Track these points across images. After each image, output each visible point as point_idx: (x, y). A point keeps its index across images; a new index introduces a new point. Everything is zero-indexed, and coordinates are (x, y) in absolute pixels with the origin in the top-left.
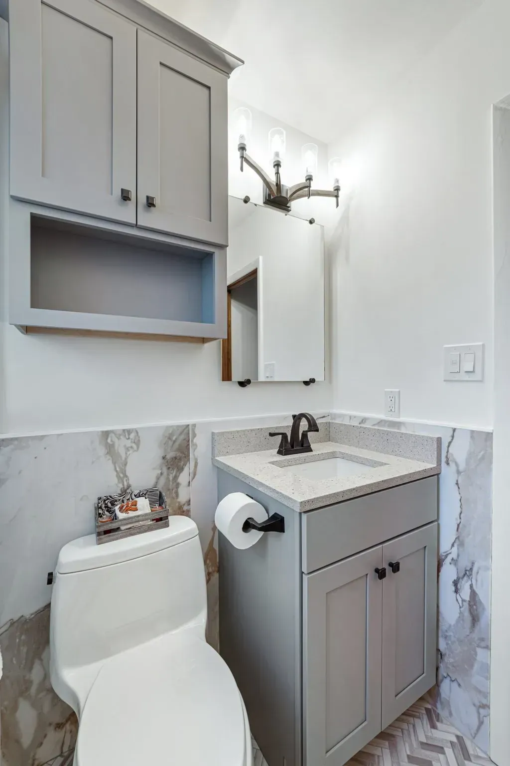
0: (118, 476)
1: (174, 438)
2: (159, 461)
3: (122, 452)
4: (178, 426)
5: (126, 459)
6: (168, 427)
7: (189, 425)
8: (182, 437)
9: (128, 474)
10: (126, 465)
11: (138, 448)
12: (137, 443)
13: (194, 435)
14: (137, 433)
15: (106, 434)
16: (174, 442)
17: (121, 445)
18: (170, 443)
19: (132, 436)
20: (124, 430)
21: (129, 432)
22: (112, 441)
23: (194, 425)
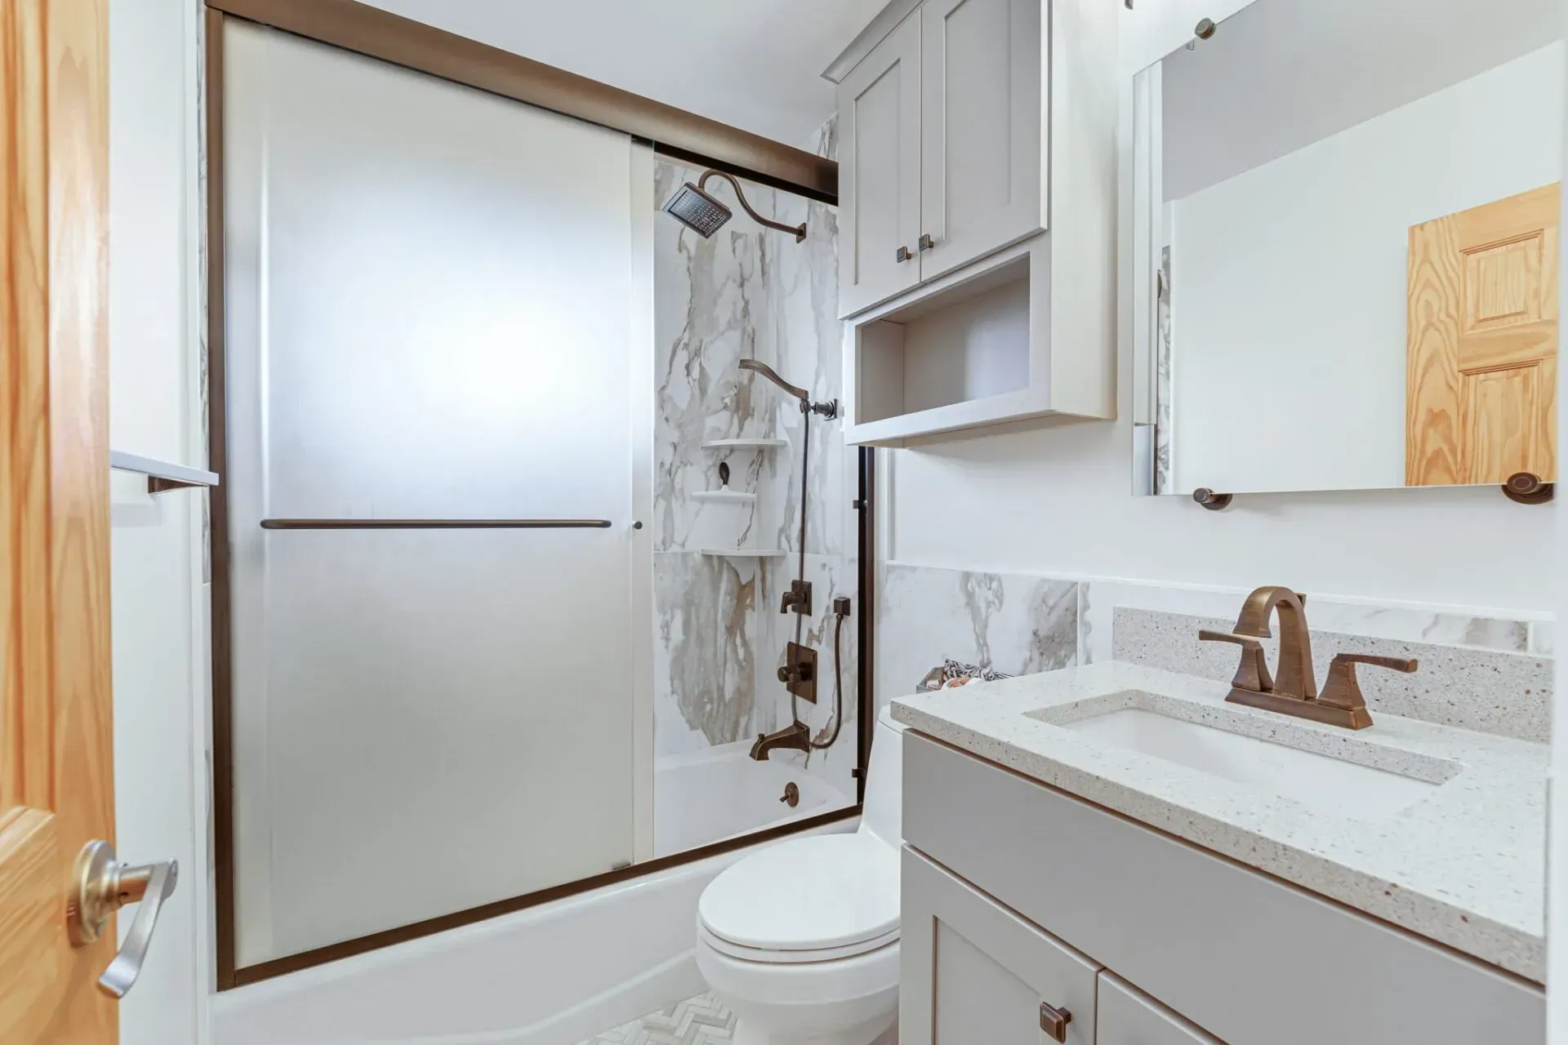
0: (978, 643)
1: (1051, 602)
2: (1029, 637)
3: (982, 605)
4: (1058, 583)
5: (987, 618)
6: (1045, 581)
7: (1076, 583)
8: (1064, 603)
9: (989, 641)
10: (986, 627)
11: (1001, 603)
12: (1000, 596)
13: (1086, 607)
14: (1000, 581)
15: (967, 576)
16: (1052, 609)
17: (982, 595)
18: (1046, 610)
19: (995, 585)
20: (985, 575)
21: (991, 578)
22: (972, 588)
23: (1087, 586)
